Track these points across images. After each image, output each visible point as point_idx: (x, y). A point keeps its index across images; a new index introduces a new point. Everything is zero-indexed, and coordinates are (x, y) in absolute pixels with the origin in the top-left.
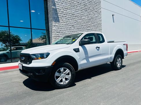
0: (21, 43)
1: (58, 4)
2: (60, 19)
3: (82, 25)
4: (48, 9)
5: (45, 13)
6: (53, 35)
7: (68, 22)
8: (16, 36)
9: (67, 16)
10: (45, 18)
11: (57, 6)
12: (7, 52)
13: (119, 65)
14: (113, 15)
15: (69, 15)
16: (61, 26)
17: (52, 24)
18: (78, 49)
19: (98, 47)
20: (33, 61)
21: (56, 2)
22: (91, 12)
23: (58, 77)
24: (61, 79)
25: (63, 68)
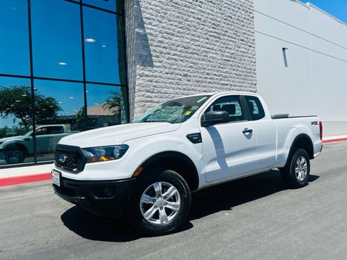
0: (59, 115)
1: (150, 24)
2: (154, 58)
3: (208, 74)
4: (127, 34)
5: (118, 45)
6: (137, 98)
7: (175, 67)
8: (48, 99)
9: (173, 52)
10: (120, 56)
11: (148, 28)
12: (25, 139)
13: (301, 176)
14: (284, 49)
15: (176, 50)
16: (156, 77)
17: (135, 72)
18: (199, 134)
19: (249, 129)
20: (87, 165)
21: (144, 20)
22: (231, 43)
23: (147, 207)
24: (155, 210)
25: (160, 184)
